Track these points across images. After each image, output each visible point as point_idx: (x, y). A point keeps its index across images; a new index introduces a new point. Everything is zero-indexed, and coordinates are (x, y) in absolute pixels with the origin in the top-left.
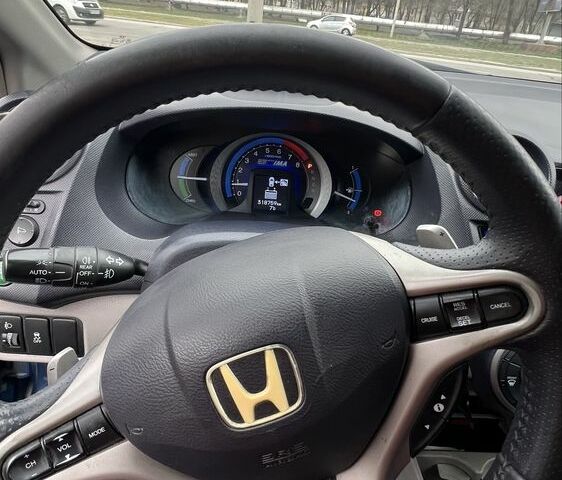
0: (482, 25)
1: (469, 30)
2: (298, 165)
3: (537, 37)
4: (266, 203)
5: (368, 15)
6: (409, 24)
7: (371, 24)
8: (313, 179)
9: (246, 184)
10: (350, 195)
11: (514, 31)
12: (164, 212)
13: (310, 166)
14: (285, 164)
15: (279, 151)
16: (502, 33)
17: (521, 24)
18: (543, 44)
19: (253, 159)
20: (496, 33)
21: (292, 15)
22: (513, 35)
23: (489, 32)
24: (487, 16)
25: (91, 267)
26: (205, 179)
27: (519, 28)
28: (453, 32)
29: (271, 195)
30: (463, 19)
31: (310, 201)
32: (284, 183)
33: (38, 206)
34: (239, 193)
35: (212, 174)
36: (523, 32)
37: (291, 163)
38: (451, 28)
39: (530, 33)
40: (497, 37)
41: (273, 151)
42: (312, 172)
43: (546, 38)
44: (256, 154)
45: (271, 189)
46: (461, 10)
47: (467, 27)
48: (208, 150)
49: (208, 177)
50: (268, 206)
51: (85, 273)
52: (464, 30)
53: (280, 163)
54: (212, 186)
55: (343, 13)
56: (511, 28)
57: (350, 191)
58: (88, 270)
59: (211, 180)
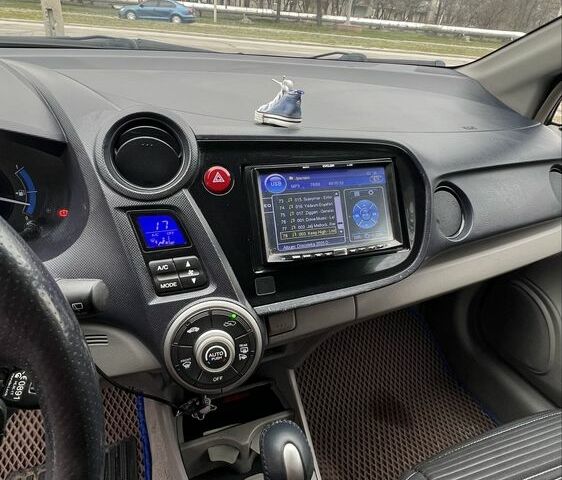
0: (297, 8)
1: (287, 14)
3: (345, 18)
6: (230, 9)
10: (21, 198)
11: (325, 13)
16: (315, 15)
17: (330, 7)
18: (350, 24)
20: (311, 15)
22: (324, 17)
23: (304, 15)
27: (329, 11)
28: (273, 16)
30: (280, 3)
36: (333, 14)
38: (270, 11)
39: (338, 14)
40: (311, 20)
43: (352, 19)
47: (285, 10)
52: (282, 13)
56: (322, 10)
57: (21, 194)
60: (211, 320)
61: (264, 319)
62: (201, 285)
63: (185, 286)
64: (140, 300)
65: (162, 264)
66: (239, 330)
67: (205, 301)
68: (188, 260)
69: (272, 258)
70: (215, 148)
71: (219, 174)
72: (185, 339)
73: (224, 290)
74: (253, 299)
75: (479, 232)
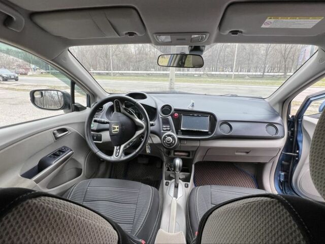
0: (274, 71)
1: (268, 74)
5: (223, 71)
6: (240, 73)
7: (224, 75)
16: (283, 74)
21: (191, 74)
23: (277, 74)
28: (260, 75)
30: (265, 69)
38: (259, 73)
47: (267, 72)
52: (265, 74)
55: (212, 71)
60: (169, 135)
61: (179, 138)
62: (169, 130)
63: (167, 130)
64: (160, 131)
65: (165, 126)
66: (174, 138)
67: (169, 133)
68: (168, 126)
69: (182, 129)
70: (176, 110)
71: (176, 114)
72: (165, 137)
73: (173, 132)
74: (177, 134)
75: (233, 134)
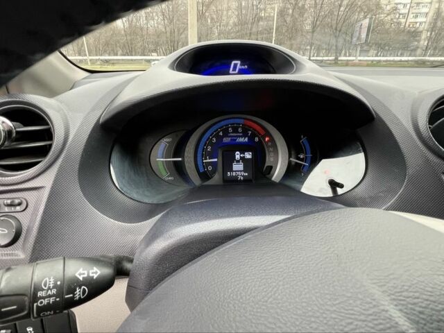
0: (321, 54)
1: (315, 58)
2: (257, 139)
3: (354, 58)
4: (234, 174)
8: (271, 149)
9: (216, 160)
10: (302, 160)
11: (340, 56)
12: (146, 193)
13: (267, 139)
14: (246, 139)
15: (240, 130)
16: (334, 58)
17: (343, 52)
18: (357, 61)
19: (219, 138)
20: (331, 58)
22: (340, 58)
23: (326, 58)
24: (323, 49)
25: (54, 291)
26: (180, 159)
27: (342, 54)
29: (238, 167)
30: (310, 53)
31: (270, 169)
32: (248, 155)
33: (19, 204)
34: (210, 168)
35: (186, 154)
36: (345, 55)
37: (251, 138)
39: (350, 56)
40: (331, 60)
41: (235, 130)
42: (270, 144)
43: (359, 58)
44: (221, 134)
45: (238, 161)
46: (309, 47)
47: (313, 56)
48: (181, 134)
49: (183, 157)
50: (236, 177)
51: (45, 302)
53: (241, 140)
54: (187, 165)
56: (338, 55)
57: (302, 157)
58: (50, 296)
59: (186, 160)
